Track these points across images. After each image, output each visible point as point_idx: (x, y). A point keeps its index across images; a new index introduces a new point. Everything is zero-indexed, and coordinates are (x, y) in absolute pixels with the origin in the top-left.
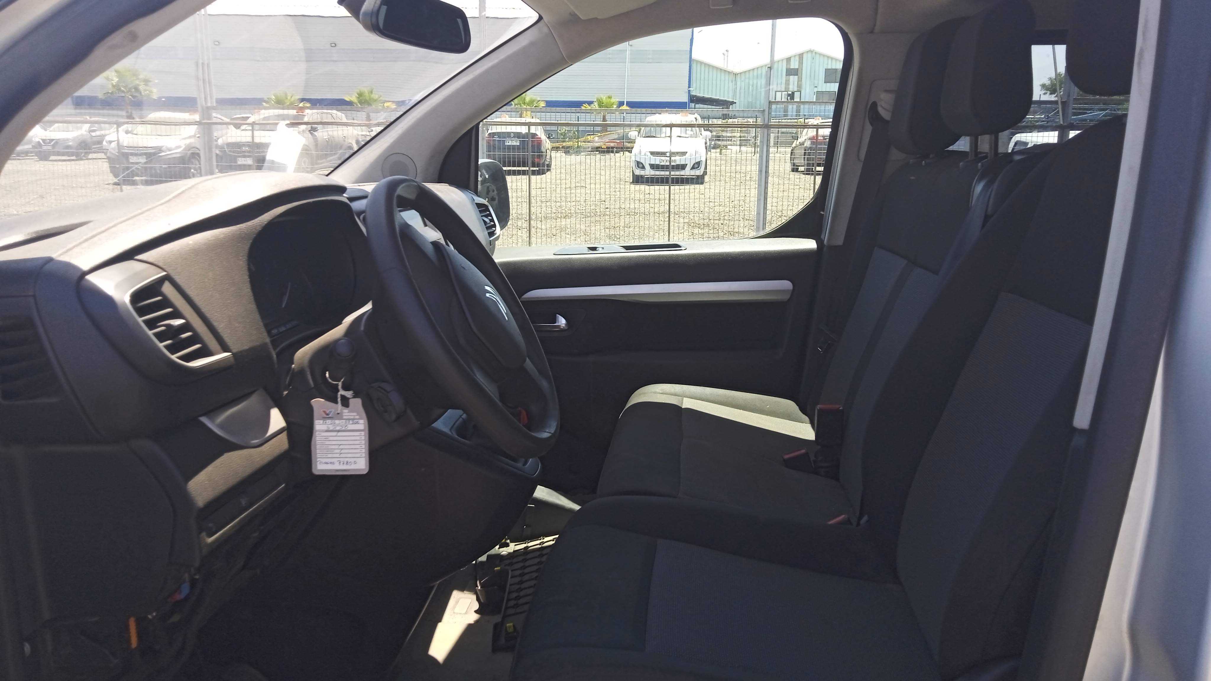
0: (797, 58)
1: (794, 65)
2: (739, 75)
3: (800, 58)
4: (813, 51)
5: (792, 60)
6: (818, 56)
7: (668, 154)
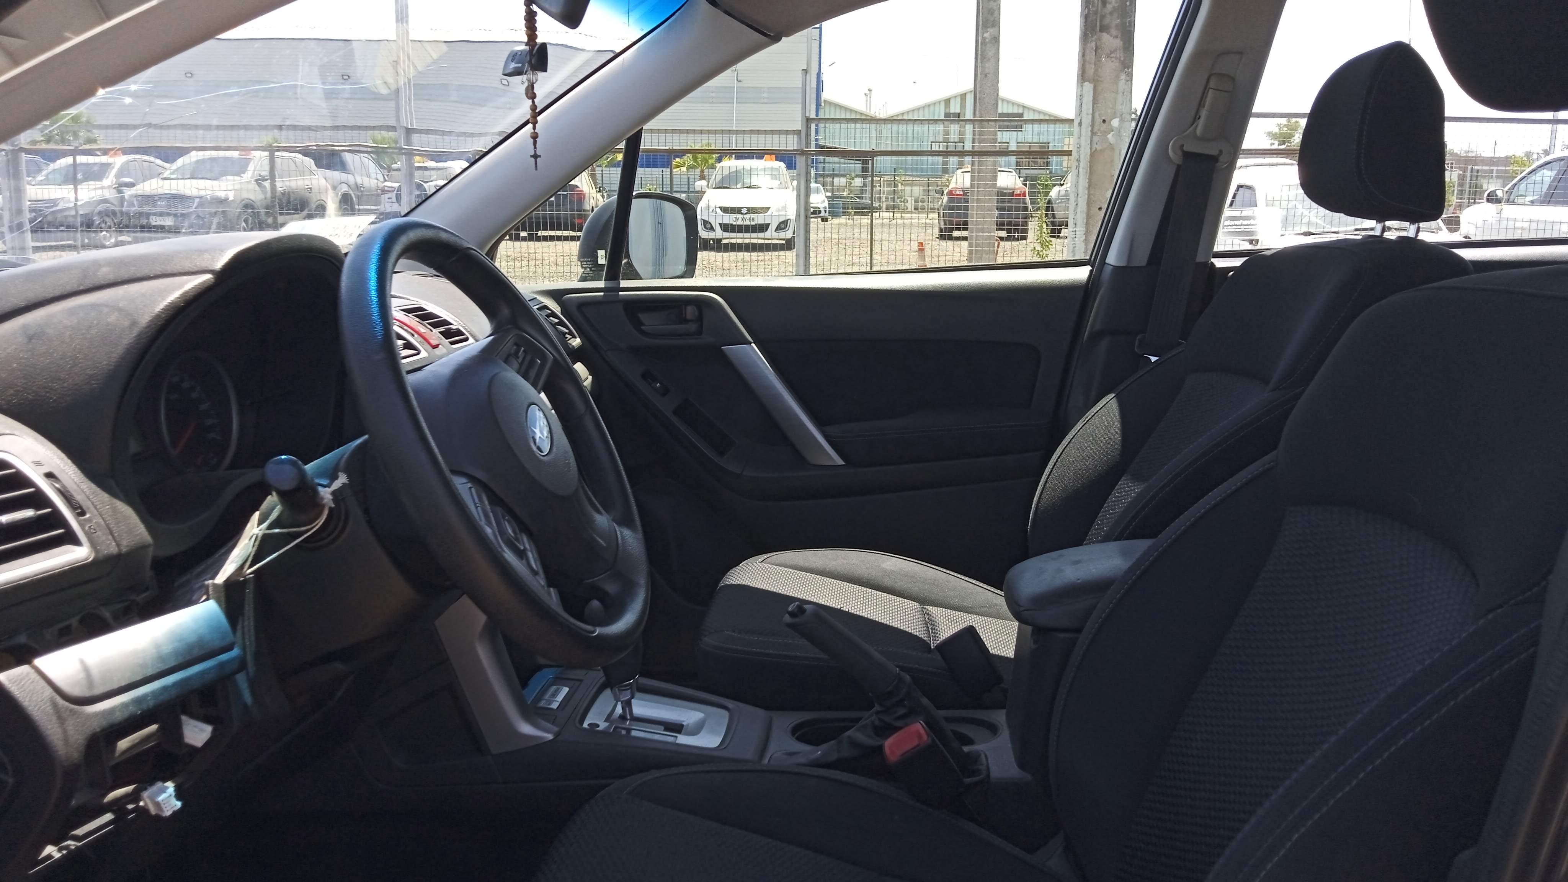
1: (955, 108)
3: (961, 99)
5: (952, 102)
7: (744, 211)
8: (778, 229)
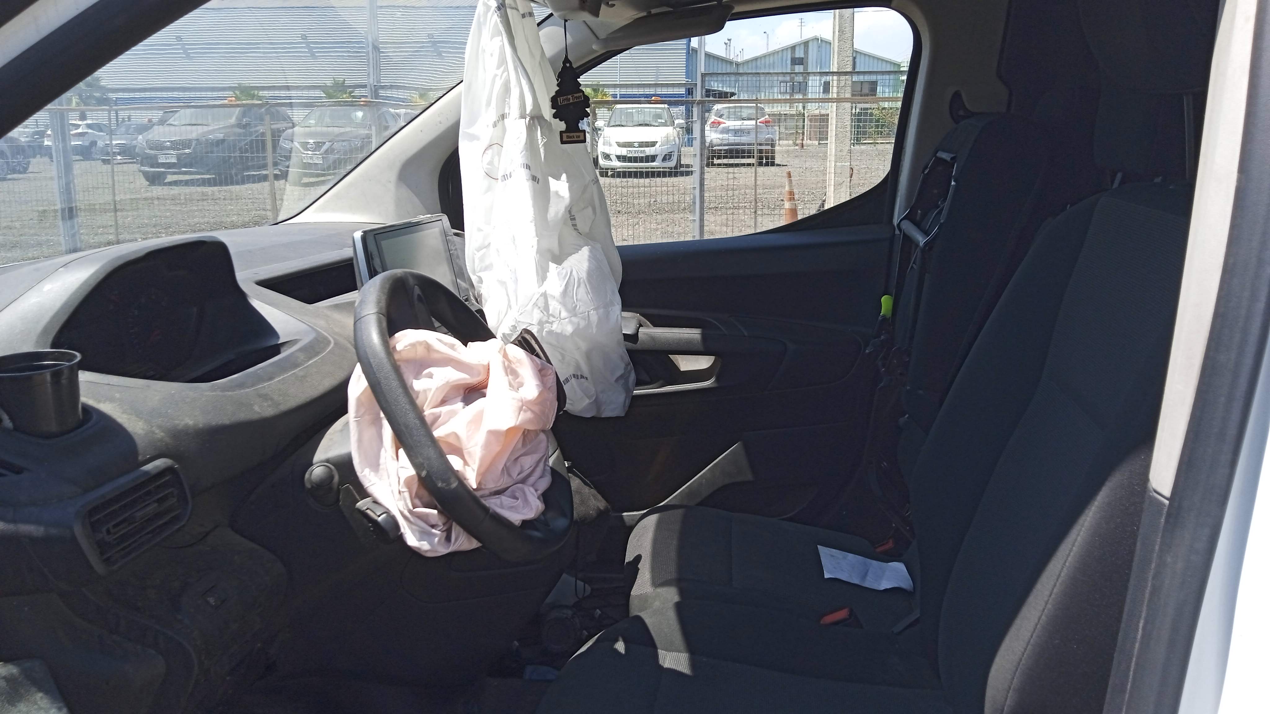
0: (802, 47)
1: (799, 54)
2: (742, 65)
3: (805, 47)
4: (818, 39)
5: (797, 49)
6: (824, 44)
7: (636, 145)
8: (664, 159)
